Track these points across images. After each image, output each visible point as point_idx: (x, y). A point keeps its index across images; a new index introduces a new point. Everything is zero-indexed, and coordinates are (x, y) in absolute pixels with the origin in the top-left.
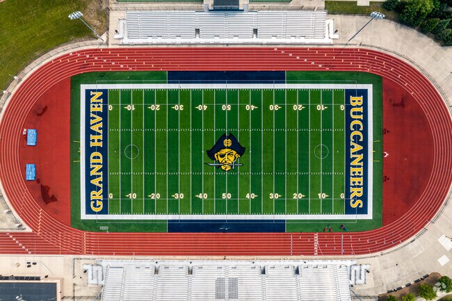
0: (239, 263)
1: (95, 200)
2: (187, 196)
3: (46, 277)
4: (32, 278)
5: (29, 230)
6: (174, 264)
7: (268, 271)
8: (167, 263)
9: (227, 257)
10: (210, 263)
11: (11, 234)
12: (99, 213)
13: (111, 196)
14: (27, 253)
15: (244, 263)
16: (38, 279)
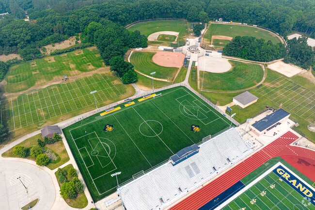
0: (195, 187)
1: (284, 173)
2: (250, 204)
3: (265, 133)
4: (270, 129)
5: (291, 145)
6: (224, 168)
7: (177, 191)
8: (227, 166)
9: (202, 187)
10: (209, 178)
11: (295, 140)
12: (276, 169)
13: (281, 180)
14: (281, 137)
15: (193, 188)
16: (268, 130)
